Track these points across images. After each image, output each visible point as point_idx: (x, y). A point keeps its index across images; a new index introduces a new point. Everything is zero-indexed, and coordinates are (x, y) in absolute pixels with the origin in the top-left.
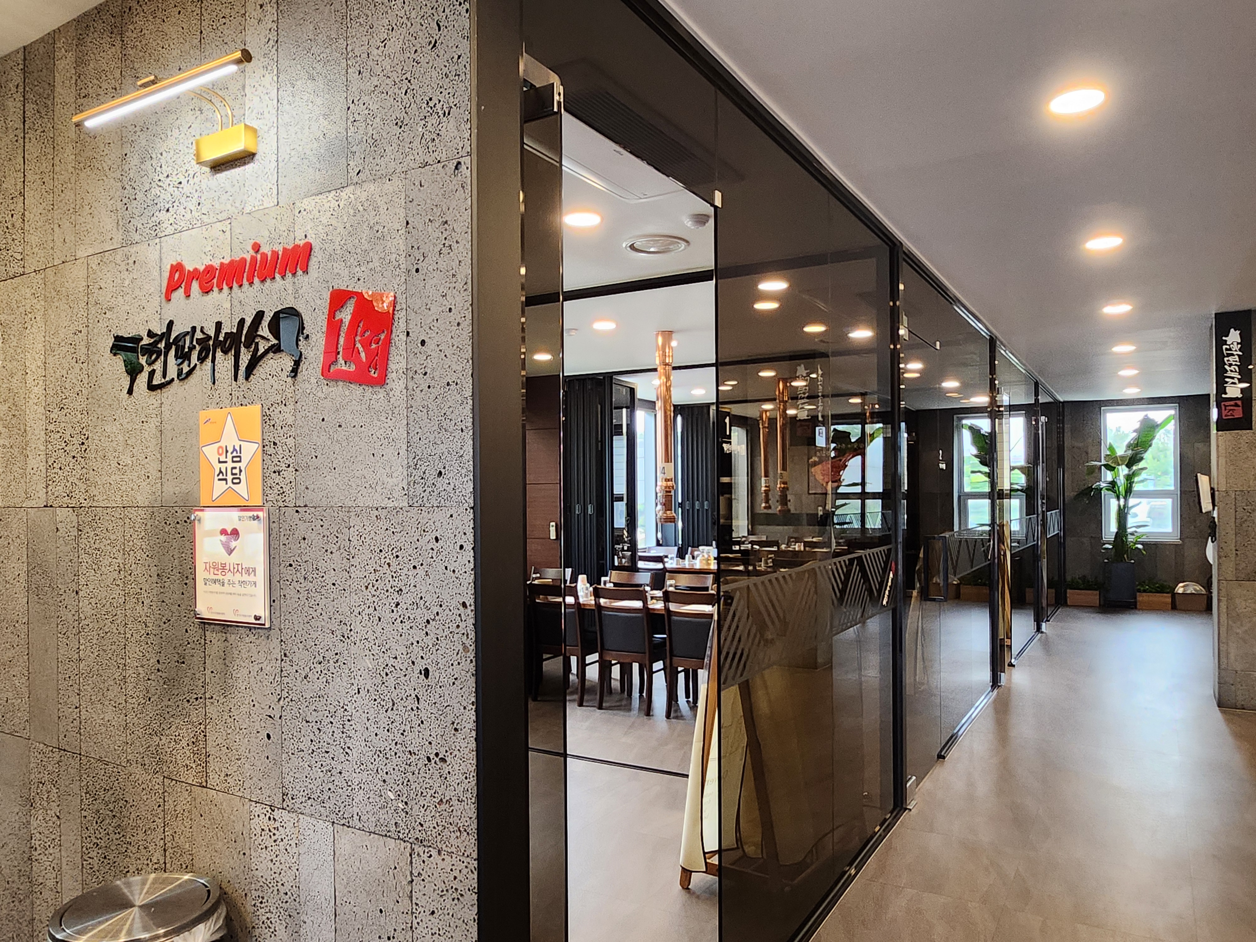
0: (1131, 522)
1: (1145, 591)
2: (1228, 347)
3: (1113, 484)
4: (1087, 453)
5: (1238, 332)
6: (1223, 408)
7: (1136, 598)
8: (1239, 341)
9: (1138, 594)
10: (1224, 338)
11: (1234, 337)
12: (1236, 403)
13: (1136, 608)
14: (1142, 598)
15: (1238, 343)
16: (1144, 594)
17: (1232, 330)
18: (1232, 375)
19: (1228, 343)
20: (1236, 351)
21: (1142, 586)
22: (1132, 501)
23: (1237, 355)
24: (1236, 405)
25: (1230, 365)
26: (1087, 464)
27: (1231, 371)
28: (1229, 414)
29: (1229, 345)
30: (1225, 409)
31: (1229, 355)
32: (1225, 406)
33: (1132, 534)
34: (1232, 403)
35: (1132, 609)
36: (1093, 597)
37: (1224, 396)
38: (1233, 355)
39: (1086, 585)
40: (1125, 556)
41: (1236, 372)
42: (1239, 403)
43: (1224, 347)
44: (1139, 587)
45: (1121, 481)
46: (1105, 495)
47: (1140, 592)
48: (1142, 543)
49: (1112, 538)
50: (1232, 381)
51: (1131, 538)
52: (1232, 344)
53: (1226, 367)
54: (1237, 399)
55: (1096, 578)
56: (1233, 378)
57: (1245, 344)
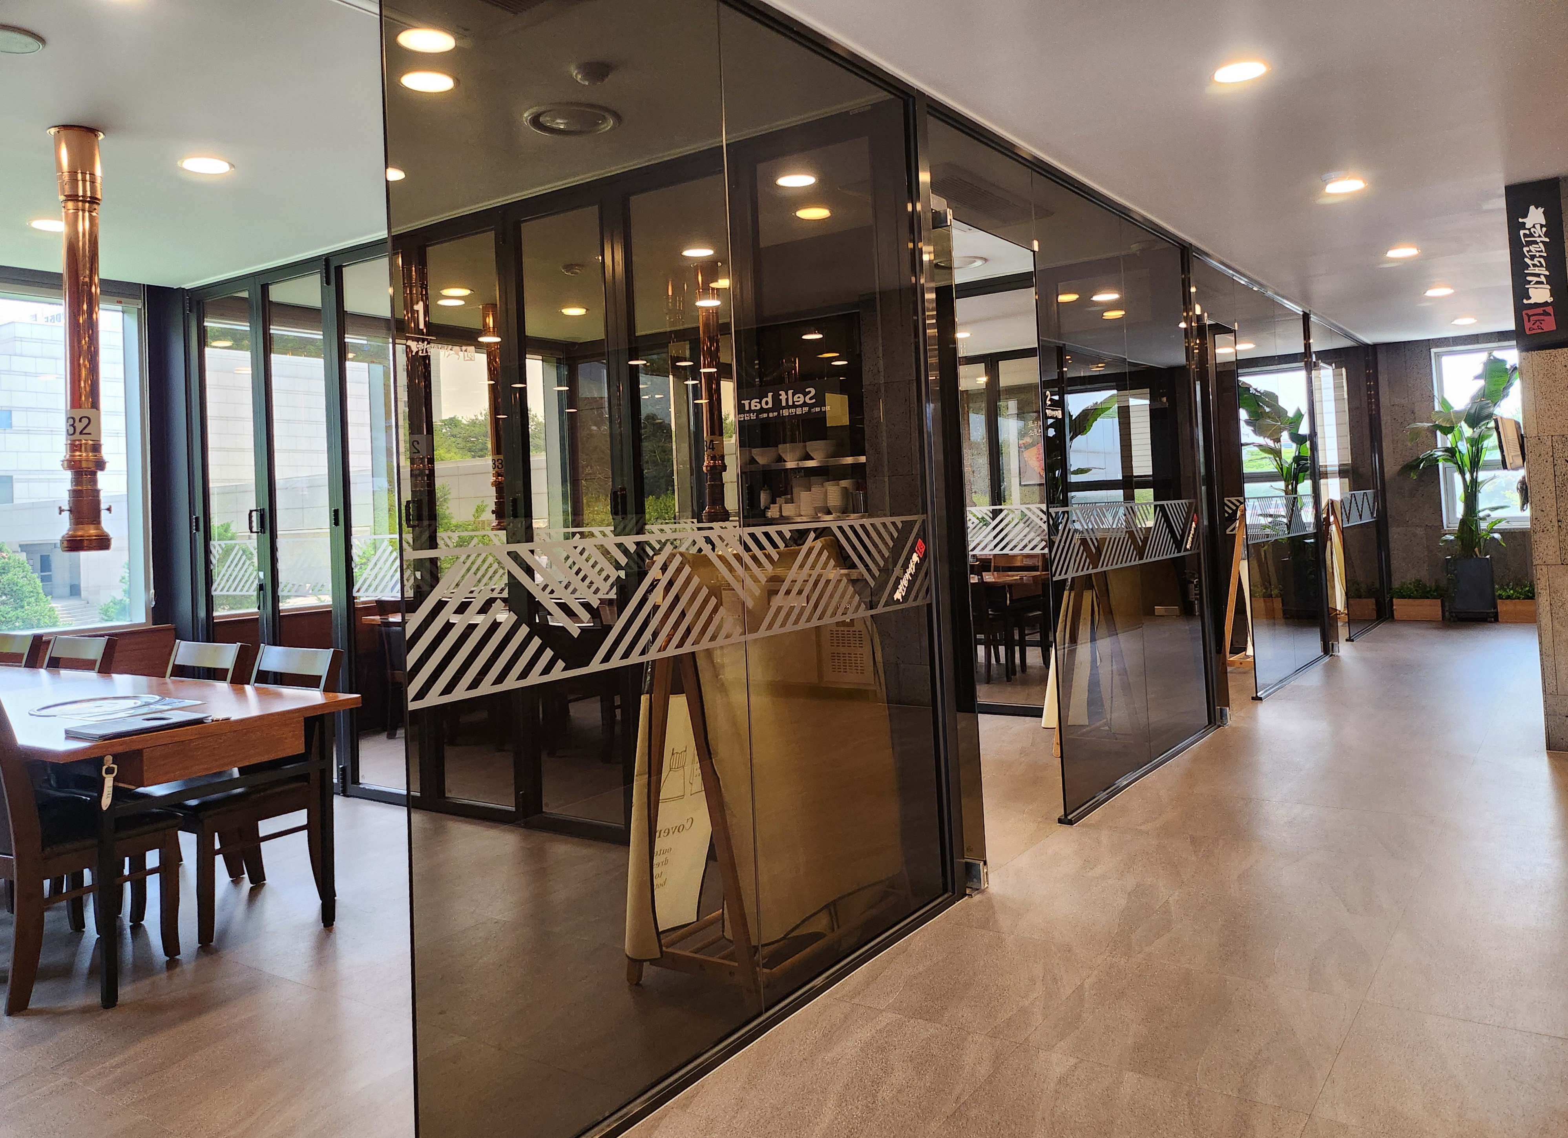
0: (1483, 503)
1: (1509, 597)
2: (1527, 232)
3: (1451, 452)
4: (1413, 412)
5: (1541, 210)
6: (1526, 318)
7: (1496, 607)
8: (1544, 223)
9: (1499, 601)
10: (1520, 220)
11: (1535, 217)
12: (1544, 311)
13: (1496, 620)
14: (1503, 607)
15: (1542, 226)
16: (1508, 601)
17: (1532, 208)
18: (1537, 271)
19: (1527, 226)
20: (1540, 236)
21: (1505, 590)
22: (1482, 475)
23: (1541, 242)
24: (1546, 314)
25: (1532, 258)
26: (1413, 426)
27: (1534, 265)
28: (1535, 327)
29: (1529, 229)
30: (1529, 321)
31: (1529, 243)
32: (1529, 316)
33: (1484, 519)
34: (1540, 310)
35: (1491, 622)
36: (1432, 608)
37: (1525, 301)
38: (1536, 243)
39: (1421, 592)
40: (1476, 549)
41: (1542, 266)
42: (1550, 309)
43: (1522, 232)
44: (1499, 592)
45: (1464, 447)
46: (1445, 469)
47: (1501, 598)
48: (1502, 532)
49: (1456, 526)
50: (1536, 279)
51: (1484, 525)
52: (1534, 227)
53: (1526, 260)
54: (1546, 304)
55: (1436, 581)
56: (1538, 275)
57: (1553, 226)
